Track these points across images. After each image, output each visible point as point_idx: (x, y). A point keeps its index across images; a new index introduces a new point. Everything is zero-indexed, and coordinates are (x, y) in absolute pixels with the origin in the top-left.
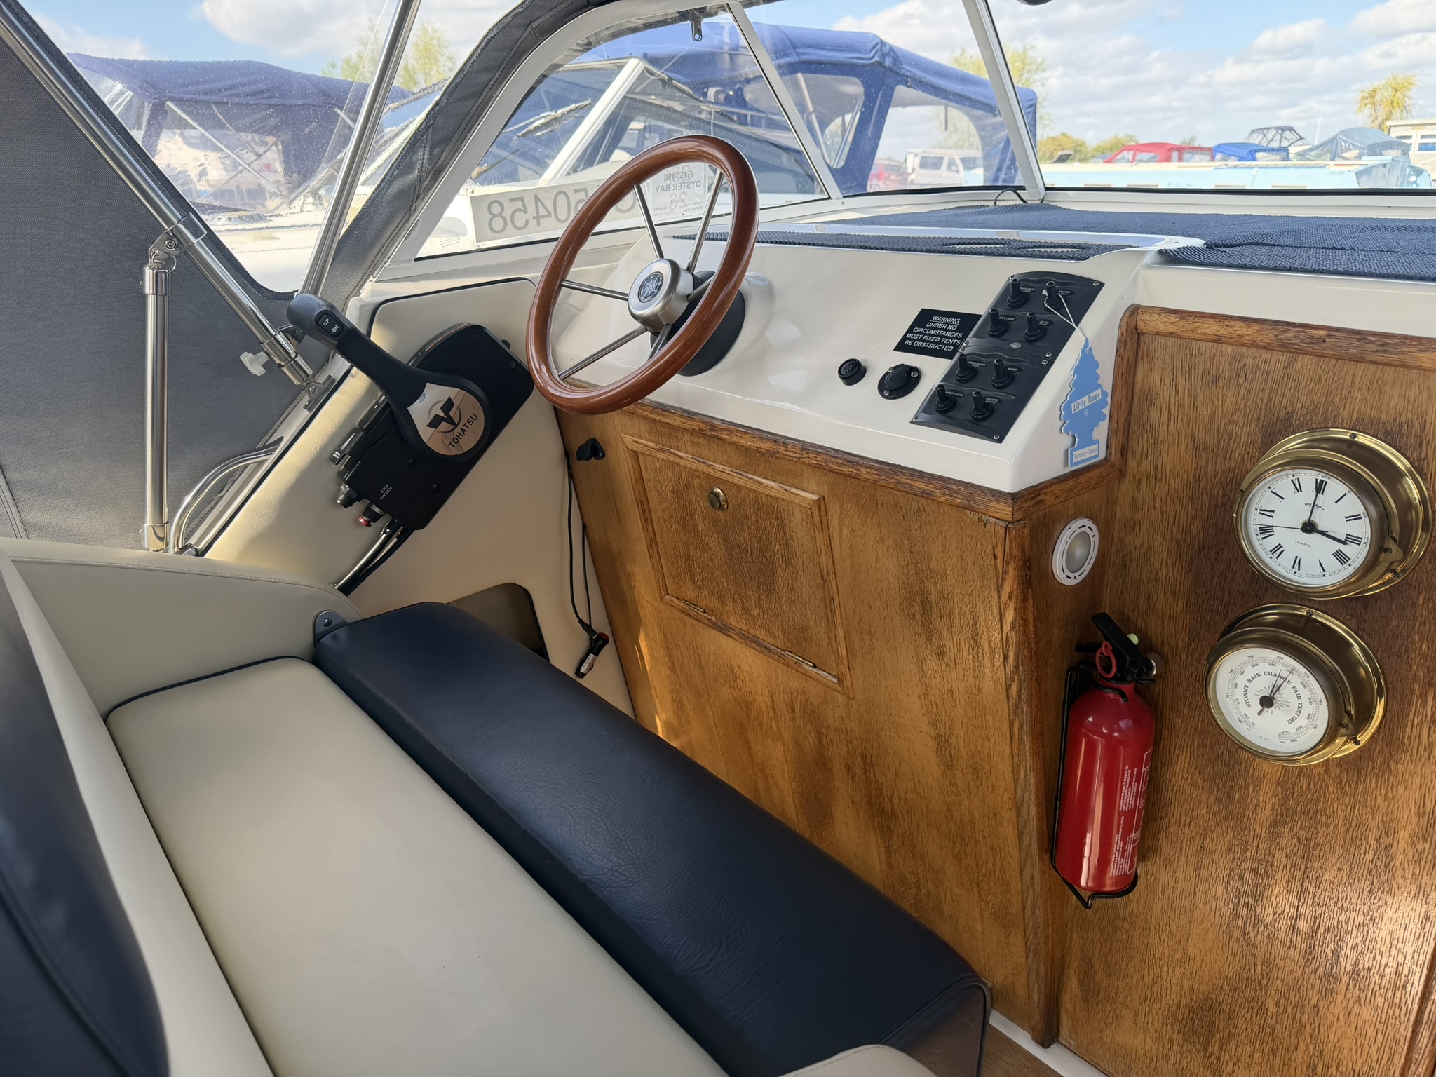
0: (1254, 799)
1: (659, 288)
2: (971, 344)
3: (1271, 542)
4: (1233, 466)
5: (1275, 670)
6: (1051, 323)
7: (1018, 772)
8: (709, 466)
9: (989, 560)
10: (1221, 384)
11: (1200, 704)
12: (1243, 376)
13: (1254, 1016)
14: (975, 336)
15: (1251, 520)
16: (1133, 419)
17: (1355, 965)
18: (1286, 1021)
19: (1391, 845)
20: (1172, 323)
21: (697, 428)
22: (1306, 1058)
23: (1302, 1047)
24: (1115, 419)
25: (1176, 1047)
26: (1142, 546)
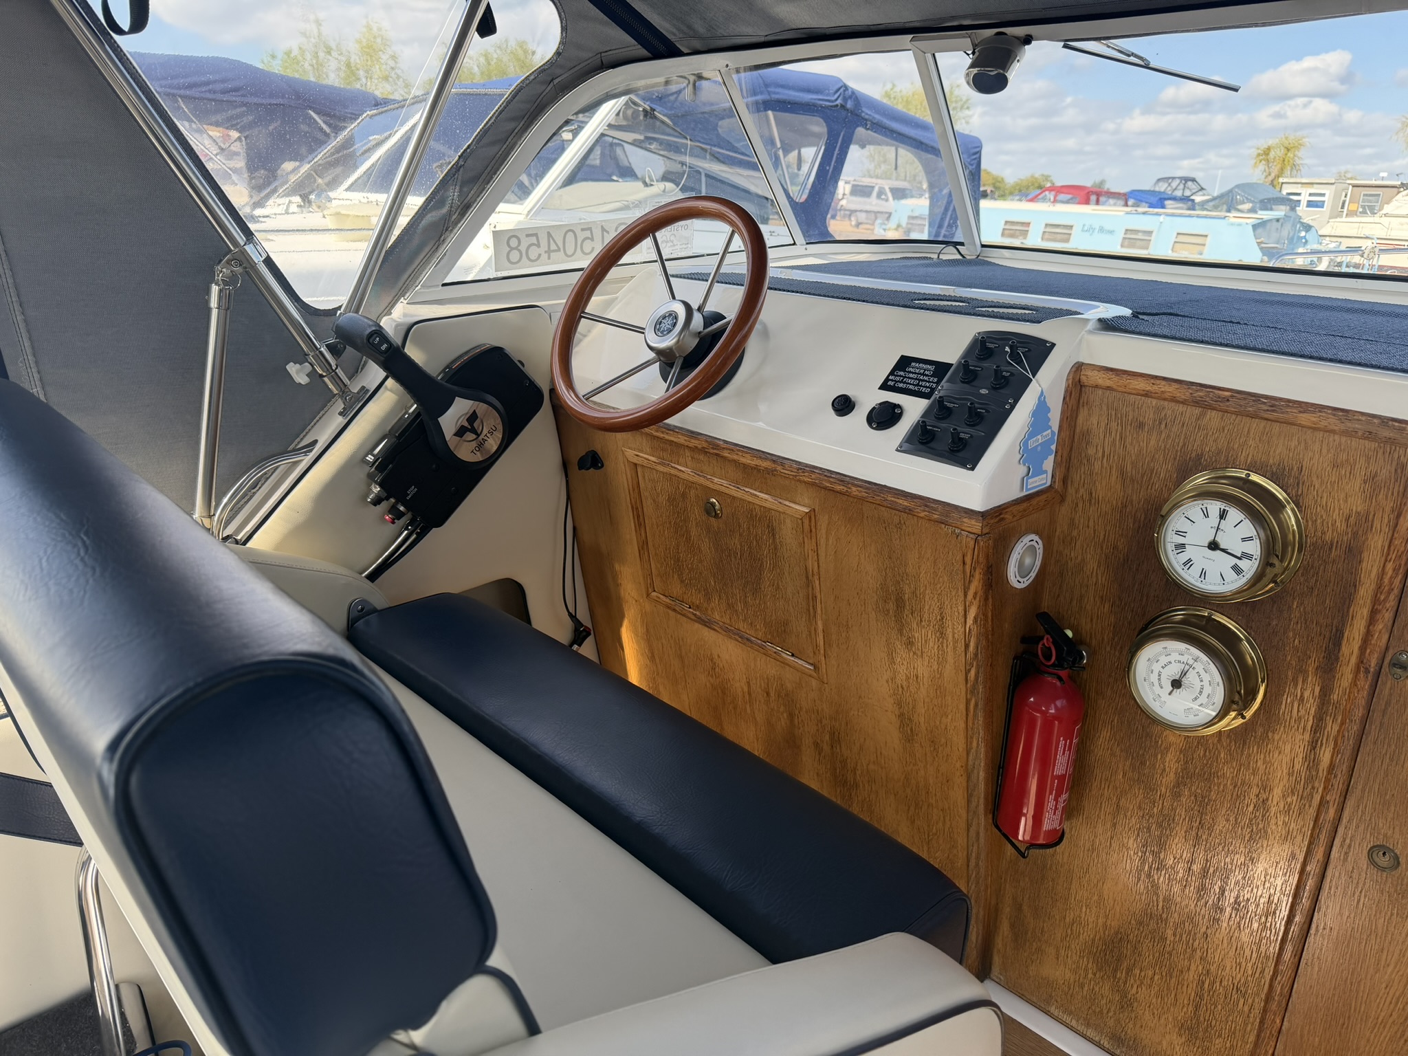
0: (1162, 765)
1: (674, 325)
2: (944, 388)
3: (1184, 557)
4: (1153, 496)
5: (1184, 659)
6: (1012, 374)
7: (971, 743)
8: (708, 479)
9: (958, 566)
10: (1146, 430)
11: (1120, 687)
12: (1164, 423)
13: (1155, 944)
14: (948, 381)
15: (1168, 539)
16: (1073, 454)
17: (1238, 897)
18: (1180, 948)
19: (1267, 799)
20: (1109, 379)
21: (700, 447)
22: (1195, 976)
23: (1193, 967)
24: (1060, 454)
25: (1090, 976)
26: (1076, 558)
